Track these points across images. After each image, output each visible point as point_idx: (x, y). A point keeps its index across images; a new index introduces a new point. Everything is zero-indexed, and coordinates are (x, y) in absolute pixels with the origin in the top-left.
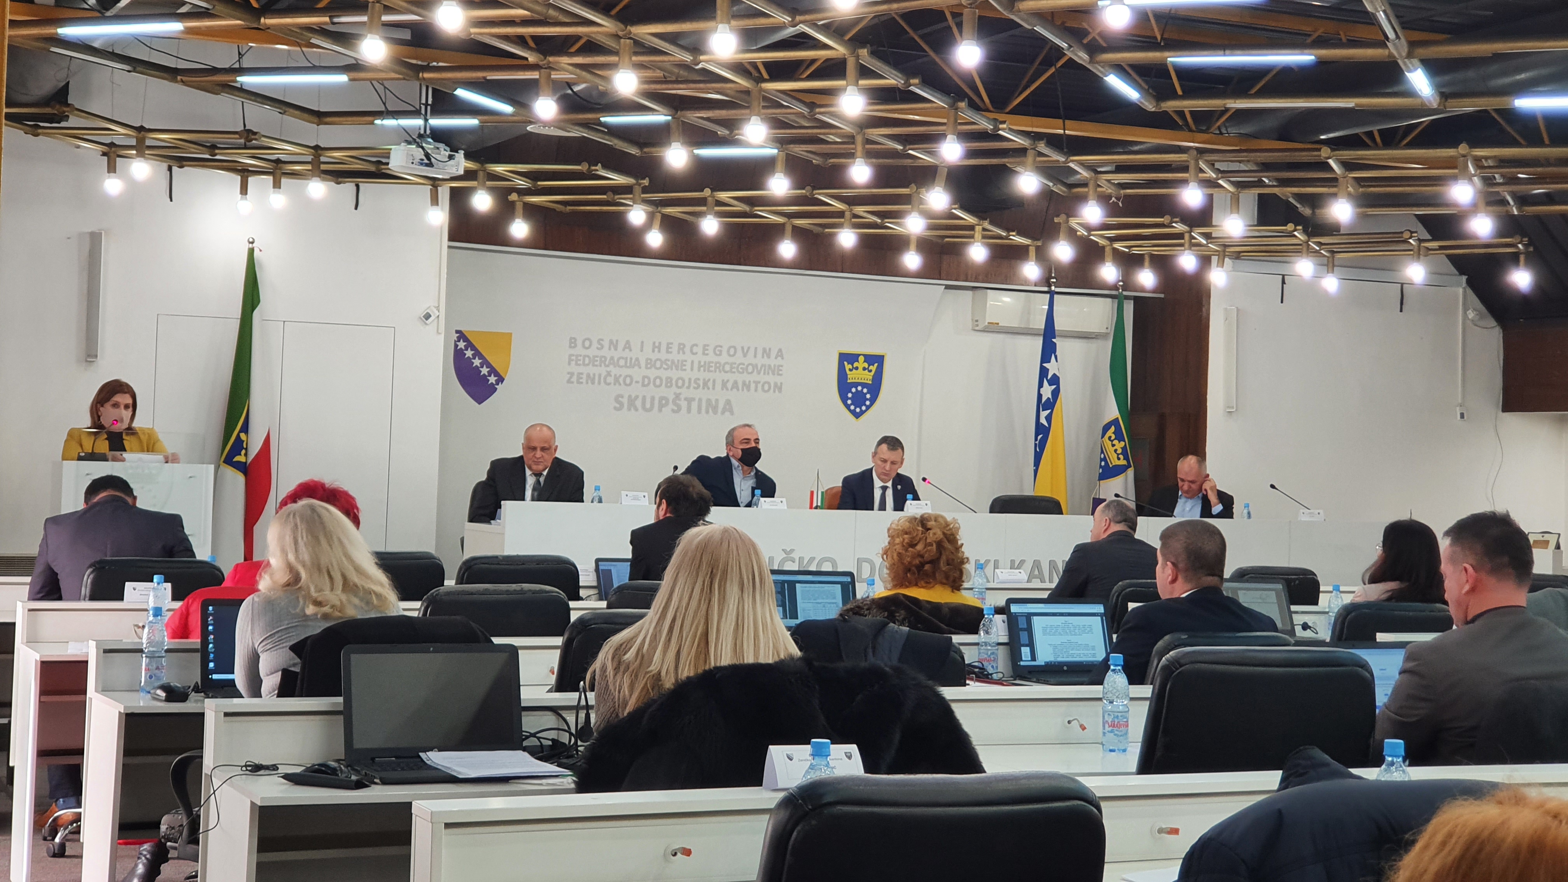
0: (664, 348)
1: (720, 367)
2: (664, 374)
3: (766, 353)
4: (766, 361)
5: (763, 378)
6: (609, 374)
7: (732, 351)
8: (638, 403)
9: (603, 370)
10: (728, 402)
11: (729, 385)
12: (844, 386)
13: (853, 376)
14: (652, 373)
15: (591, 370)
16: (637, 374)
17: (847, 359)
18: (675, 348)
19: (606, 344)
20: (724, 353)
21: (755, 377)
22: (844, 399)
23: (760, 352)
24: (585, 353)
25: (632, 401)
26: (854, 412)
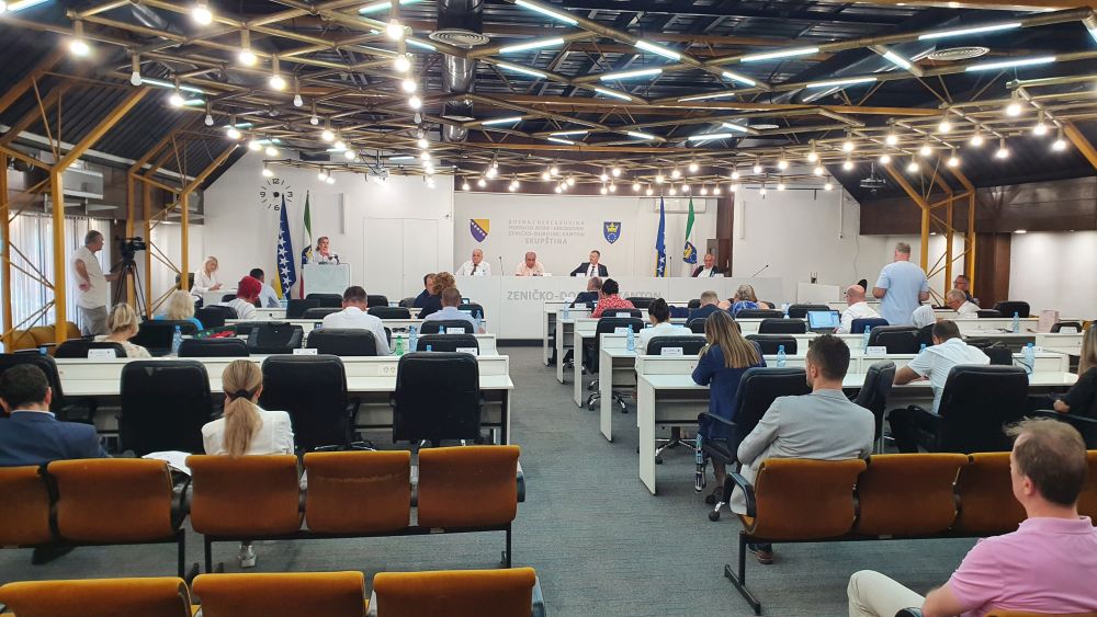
0: (541, 223)
1: (561, 229)
2: (542, 231)
3: (578, 223)
6: (523, 232)
9: (521, 231)
10: (565, 240)
11: (565, 234)
12: (606, 233)
13: (609, 230)
14: (538, 231)
15: (517, 230)
17: (607, 224)
18: (546, 222)
19: (522, 222)
20: (563, 224)
22: (606, 238)
23: (575, 223)
24: (514, 225)
25: (531, 240)
26: (610, 242)
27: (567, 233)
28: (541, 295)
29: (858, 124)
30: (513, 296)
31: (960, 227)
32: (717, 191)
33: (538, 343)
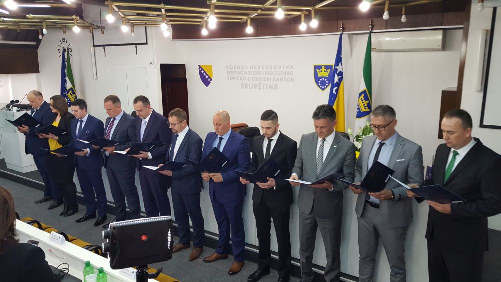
0: (253, 67)
1: (272, 73)
3: (287, 67)
4: (287, 70)
5: (287, 76)
7: (275, 67)
8: (248, 86)
9: (237, 75)
10: (276, 85)
11: (276, 79)
12: (317, 78)
13: (320, 74)
14: (251, 76)
16: (247, 76)
17: (317, 67)
18: (257, 67)
20: (273, 68)
21: (284, 76)
22: (317, 83)
23: (285, 67)
24: (231, 70)
25: (246, 85)
26: (321, 88)
27: (277, 78)
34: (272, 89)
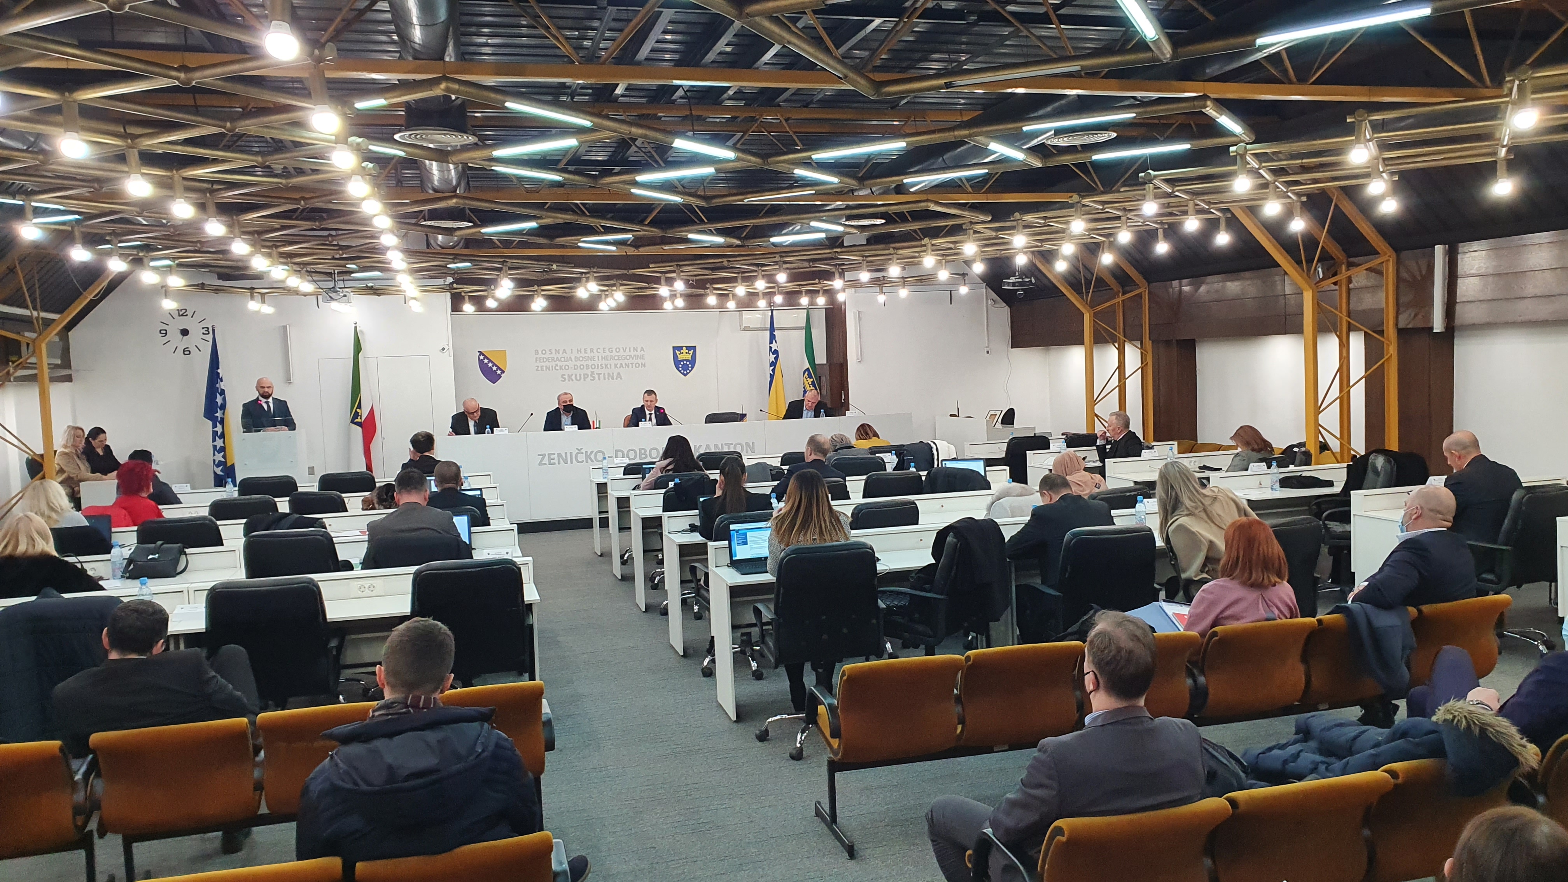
0: (583, 351)
1: (612, 358)
2: (584, 363)
3: (635, 349)
4: (635, 353)
5: (635, 361)
6: (557, 365)
7: (618, 350)
8: (573, 377)
9: (554, 364)
10: (619, 374)
11: (618, 366)
12: (677, 362)
13: (680, 357)
14: (578, 363)
15: (547, 364)
16: (571, 364)
17: (677, 349)
18: (589, 351)
19: (554, 352)
20: (614, 350)
21: (630, 361)
22: (678, 369)
23: (632, 350)
24: (543, 356)
25: (570, 377)
26: (683, 374)
27: (621, 364)
28: (588, 457)
29: (982, 218)
30: (547, 459)
31: (1133, 335)
32: (821, 301)
33: (585, 524)
34: (613, 379)
